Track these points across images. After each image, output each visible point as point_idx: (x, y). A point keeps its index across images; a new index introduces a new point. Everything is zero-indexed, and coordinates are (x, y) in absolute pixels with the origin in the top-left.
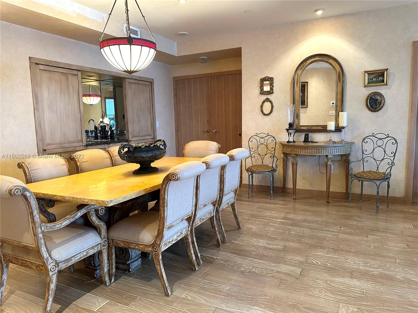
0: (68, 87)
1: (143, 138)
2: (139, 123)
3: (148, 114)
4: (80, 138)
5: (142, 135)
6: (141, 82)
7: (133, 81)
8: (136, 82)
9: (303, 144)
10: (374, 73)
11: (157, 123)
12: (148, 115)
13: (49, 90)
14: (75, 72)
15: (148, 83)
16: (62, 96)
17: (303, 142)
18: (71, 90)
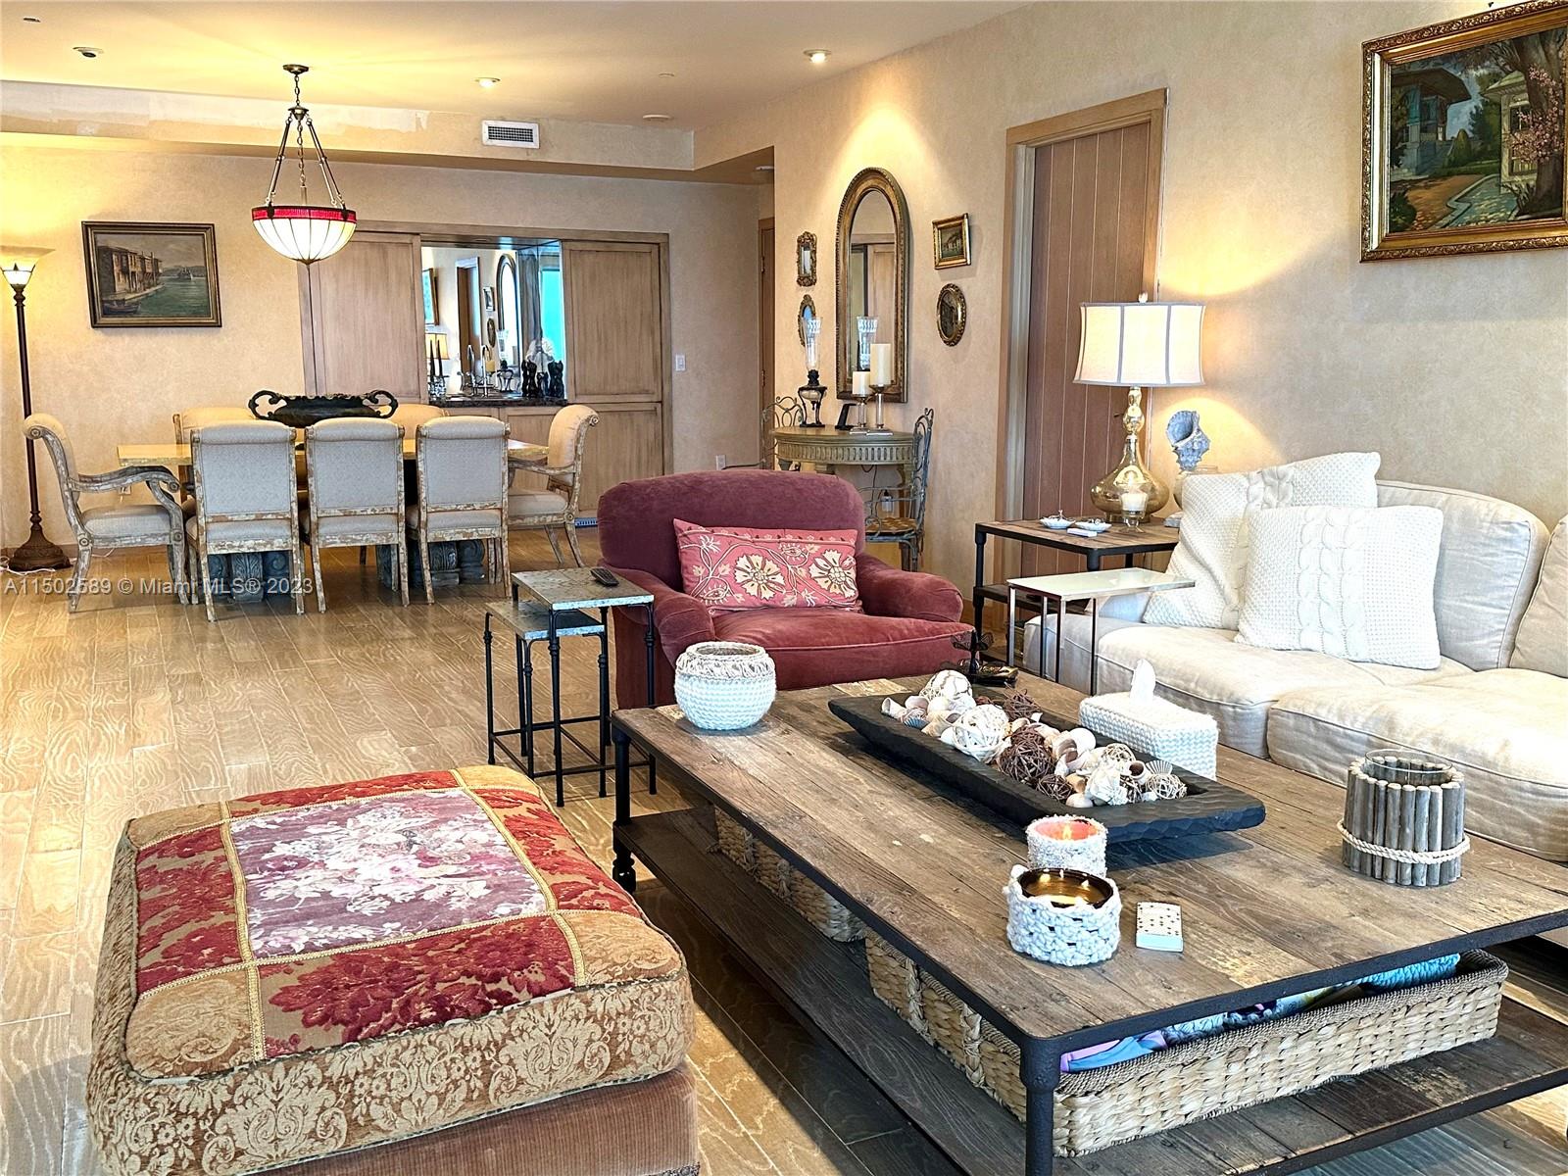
0: (387, 272)
1: (618, 399)
2: (606, 358)
3: (641, 334)
4: (413, 387)
5: (615, 389)
6: (618, 247)
7: (589, 246)
8: (601, 247)
9: (834, 433)
10: (949, 227)
11: (679, 362)
12: (645, 337)
13: (337, 281)
14: (406, 239)
15: (646, 248)
16: (370, 293)
17: (837, 427)
18: (393, 276)
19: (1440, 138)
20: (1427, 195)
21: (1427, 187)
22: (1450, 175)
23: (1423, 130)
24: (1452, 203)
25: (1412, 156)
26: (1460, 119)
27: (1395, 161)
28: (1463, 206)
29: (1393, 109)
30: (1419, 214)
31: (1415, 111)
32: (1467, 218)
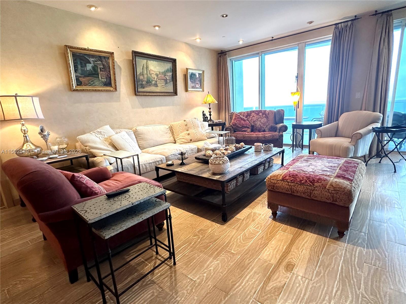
19: (85, 69)
20: (84, 79)
21: (83, 78)
22: (89, 77)
23: (81, 67)
24: (90, 82)
25: (80, 71)
26: (89, 67)
27: (76, 71)
28: (92, 83)
29: (74, 61)
30: (83, 83)
31: (79, 63)
32: (94, 85)
